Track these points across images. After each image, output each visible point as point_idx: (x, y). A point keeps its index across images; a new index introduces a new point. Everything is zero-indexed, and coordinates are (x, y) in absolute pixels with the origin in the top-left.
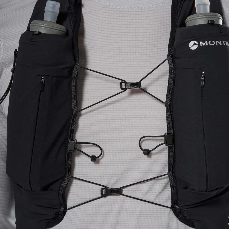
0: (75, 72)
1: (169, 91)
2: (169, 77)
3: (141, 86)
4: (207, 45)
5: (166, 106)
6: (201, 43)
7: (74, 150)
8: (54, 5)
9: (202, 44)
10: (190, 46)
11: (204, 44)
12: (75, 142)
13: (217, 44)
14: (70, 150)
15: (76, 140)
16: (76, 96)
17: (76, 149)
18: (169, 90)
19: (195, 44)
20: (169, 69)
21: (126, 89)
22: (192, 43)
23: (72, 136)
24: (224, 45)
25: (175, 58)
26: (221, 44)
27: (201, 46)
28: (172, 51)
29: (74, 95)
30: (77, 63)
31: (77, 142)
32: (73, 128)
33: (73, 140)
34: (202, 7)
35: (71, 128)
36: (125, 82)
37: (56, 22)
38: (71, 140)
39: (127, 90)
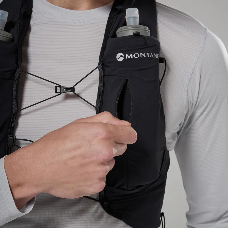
0: (17, 75)
1: (99, 97)
2: (99, 84)
3: (74, 91)
4: (132, 57)
5: (96, 109)
6: (127, 55)
7: (13, 146)
8: (3, 14)
9: (128, 57)
10: (117, 58)
11: (129, 57)
12: (14, 139)
13: (141, 57)
14: (9, 146)
15: (15, 137)
16: (17, 97)
17: (15, 144)
18: (99, 95)
19: (121, 56)
20: (100, 76)
21: (60, 93)
22: (119, 55)
23: (12, 133)
24: (148, 56)
25: (105, 66)
26: (145, 56)
27: (127, 58)
28: (102, 60)
29: (15, 96)
30: (19, 67)
31: (16, 138)
32: (13, 125)
33: (12, 137)
34: (132, 20)
35: (11, 126)
36: (60, 86)
37: (3, 29)
38: (10, 137)
39: (62, 94)
